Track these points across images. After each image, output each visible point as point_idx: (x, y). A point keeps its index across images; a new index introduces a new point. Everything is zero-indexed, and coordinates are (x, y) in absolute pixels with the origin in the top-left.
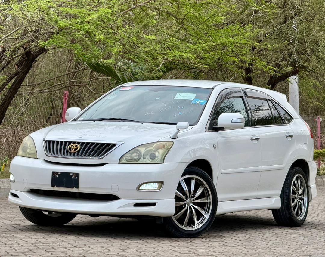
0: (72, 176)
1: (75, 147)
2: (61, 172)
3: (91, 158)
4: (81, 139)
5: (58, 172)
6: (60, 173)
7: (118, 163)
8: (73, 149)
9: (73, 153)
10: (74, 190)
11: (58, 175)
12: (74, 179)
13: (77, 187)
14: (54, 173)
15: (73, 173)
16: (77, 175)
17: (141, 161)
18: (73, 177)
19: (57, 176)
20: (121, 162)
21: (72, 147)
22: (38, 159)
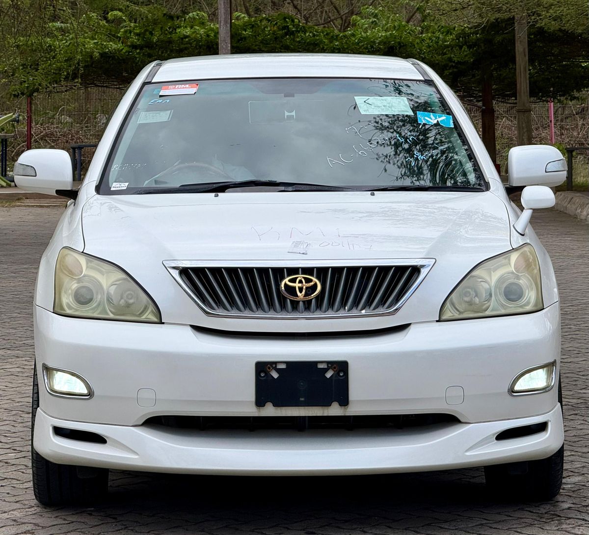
0: (326, 370)
1: (305, 285)
2: (287, 363)
3: (363, 312)
4: (304, 257)
5: (276, 363)
6: (283, 366)
7: (437, 321)
8: (301, 289)
9: (304, 302)
10: (335, 410)
11: (279, 371)
12: (334, 378)
13: (344, 401)
14: (262, 368)
15: (328, 363)
16: (342, 367)
17: (492, 310)
18: (329, 375)
19: (275, 375)
20: (444, 318)
21: (297, 285)
22: (163, 323)
